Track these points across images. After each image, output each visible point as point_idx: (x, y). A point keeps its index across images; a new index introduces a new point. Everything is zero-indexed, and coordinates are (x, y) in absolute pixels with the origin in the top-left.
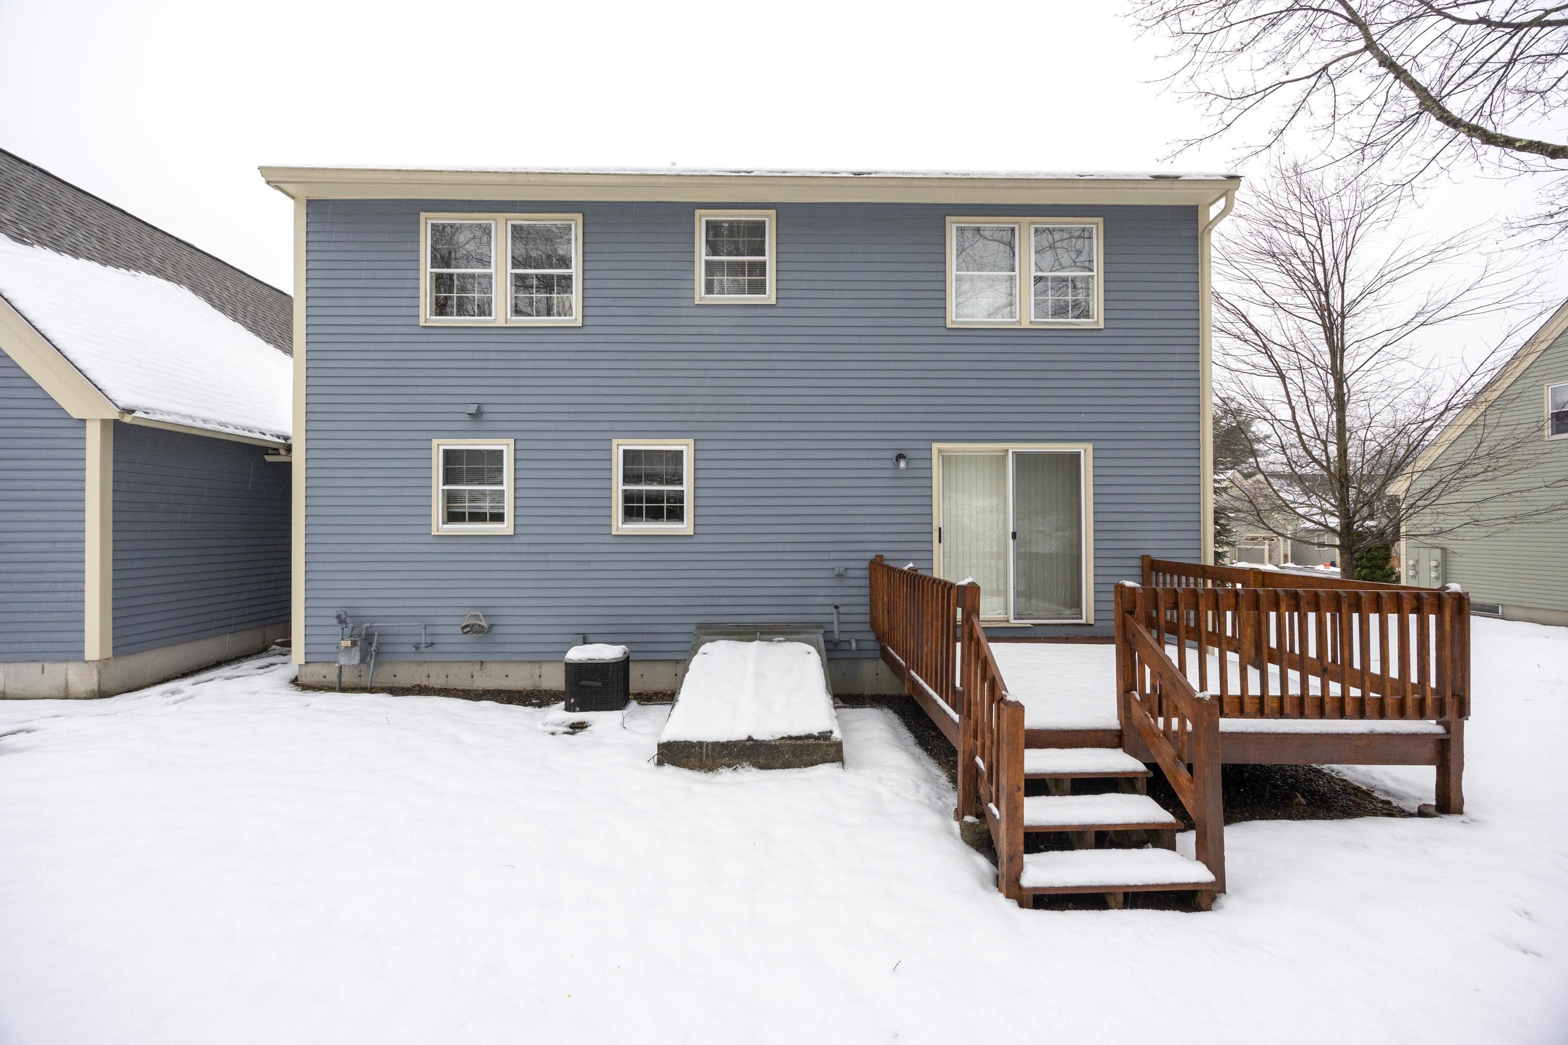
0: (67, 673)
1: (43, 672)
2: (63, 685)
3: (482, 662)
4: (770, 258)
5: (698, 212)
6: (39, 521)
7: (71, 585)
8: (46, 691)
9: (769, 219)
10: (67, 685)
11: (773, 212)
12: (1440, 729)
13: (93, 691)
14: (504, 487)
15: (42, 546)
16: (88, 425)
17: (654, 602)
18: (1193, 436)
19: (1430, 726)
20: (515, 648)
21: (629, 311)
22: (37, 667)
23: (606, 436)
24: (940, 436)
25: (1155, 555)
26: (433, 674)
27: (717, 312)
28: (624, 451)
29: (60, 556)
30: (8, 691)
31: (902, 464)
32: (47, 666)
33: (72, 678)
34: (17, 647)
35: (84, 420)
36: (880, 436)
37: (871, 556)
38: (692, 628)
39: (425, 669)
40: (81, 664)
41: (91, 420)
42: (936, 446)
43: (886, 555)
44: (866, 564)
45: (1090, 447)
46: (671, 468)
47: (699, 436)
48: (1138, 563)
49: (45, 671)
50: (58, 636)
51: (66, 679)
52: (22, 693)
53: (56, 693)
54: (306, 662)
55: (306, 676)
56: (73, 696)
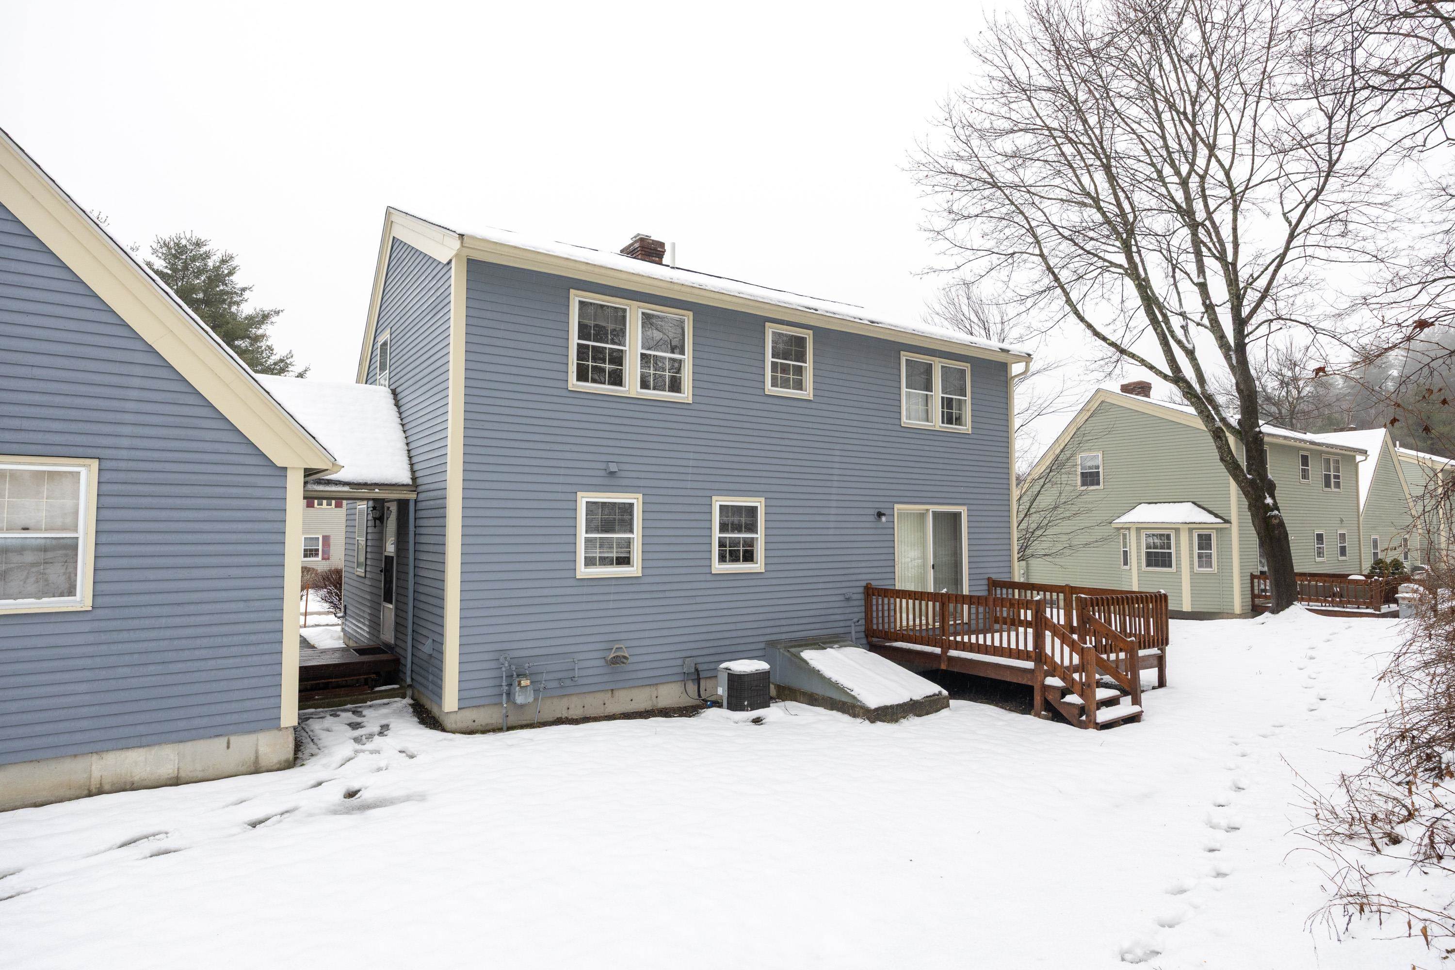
0: (257, 745)
1: (228, 747)
2: (253, 758)
3: (612, 690)
4: (809, 365)
5: (767, 324)
6: (230, 578)
7: (266, 646)
8: (231, 768)
9: (808, 335)
10: (257, 757)
11: (811, 332)
12: (1159, 652)
13: (287, 761)
14: (634, 536)
15: (233, 606)
16: (289, 473)
17: (739, 626)
18: (1006, 502)
19: (1155, 651)
20: (640, 675)
21: (723, 394)
22: (222, 742)
23: (708, 493)
24: (902, 500)
25: (994, 577)
26: (572, 706)
27: (776, 401)
28: (721, 506)
29: (253, 616)
30: (183, 774)
31: (884, 519)
32: (233, 739)
33: (262, 750)
34: (197, 722)
35: (286, 468)
36: (867, 498)
37: (864, 584)
38: (762, 646)
39: (565, 702)
40: (275, 733)
41: (293, 468)
42: (896, 506)
43: (872, 582)
44: (861, 590)
45: (965, 508)
46: (749, 520)
47: (769, 495)
48: (986, 582)
49: (231, 746)
50: (248, 705)
51: (257, 752)
52: (200, 775)
53: (243, 769)
54: (459, 709)
55: (456, 723)
56: (264, 769)
